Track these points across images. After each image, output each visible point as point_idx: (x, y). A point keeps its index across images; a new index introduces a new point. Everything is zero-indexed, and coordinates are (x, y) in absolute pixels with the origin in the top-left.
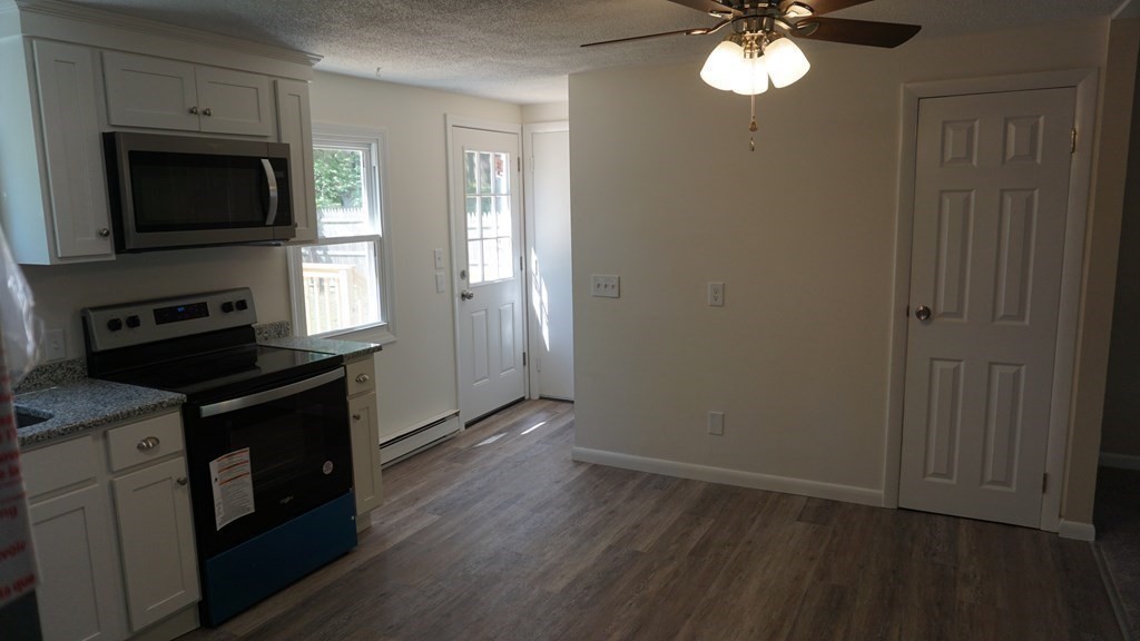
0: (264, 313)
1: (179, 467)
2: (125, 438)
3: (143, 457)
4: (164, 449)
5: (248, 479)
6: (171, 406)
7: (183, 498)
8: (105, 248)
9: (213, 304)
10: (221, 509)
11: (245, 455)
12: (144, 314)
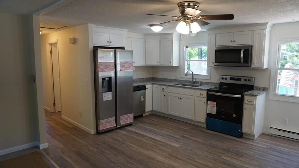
1: (205, 100)
3: (200, 96)
5: (215, 108)
6: (205, 90)
8: (213, 65)
10: (209, 110)
11: (215, 103)
12: (228, 78)
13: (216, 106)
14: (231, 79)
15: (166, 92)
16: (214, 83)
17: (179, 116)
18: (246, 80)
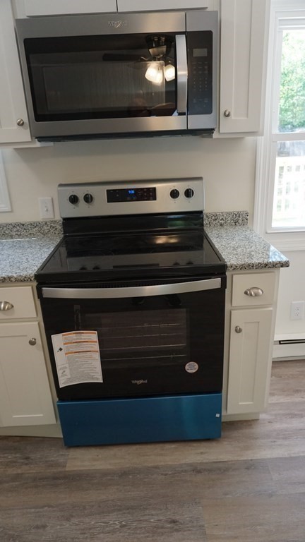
5: (97, 356)
10: (67, 371)
11: (93, 336)
12: (98, 192)
13: (96, 347)
14: (114, 196)
16: (34, 225)
18: (174, 194)
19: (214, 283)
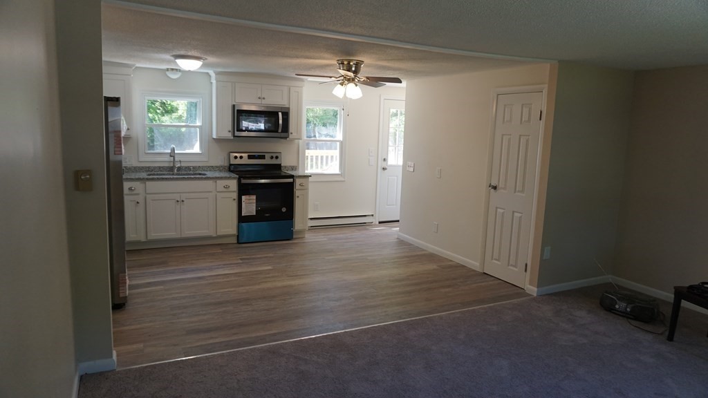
0: (286, 161)
1: (235, 195)
2: (221, 183)
3: (225, 190)
4: (230, 189)
5: (255, 205)
6: (234, 178)
7: (235, 205)
8: (230, 135)
9: (267, 156)
10: (245, 210)
11: (254, 197)
12: (245, 155)
13: (255, 201)
14: (250, 157)
15: (138, 194)
16: (217, 167)
17: (178, 236)
18: (272, 158)
19: (291, 180)
